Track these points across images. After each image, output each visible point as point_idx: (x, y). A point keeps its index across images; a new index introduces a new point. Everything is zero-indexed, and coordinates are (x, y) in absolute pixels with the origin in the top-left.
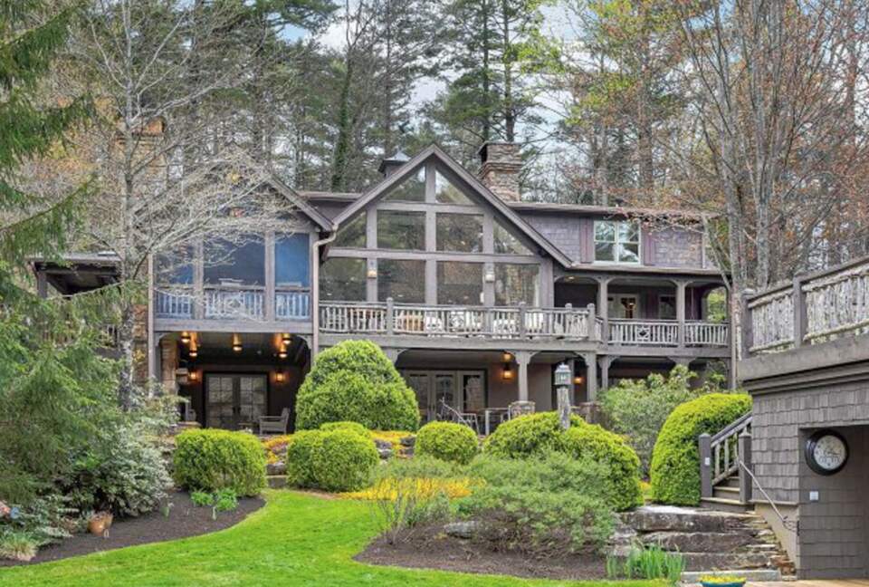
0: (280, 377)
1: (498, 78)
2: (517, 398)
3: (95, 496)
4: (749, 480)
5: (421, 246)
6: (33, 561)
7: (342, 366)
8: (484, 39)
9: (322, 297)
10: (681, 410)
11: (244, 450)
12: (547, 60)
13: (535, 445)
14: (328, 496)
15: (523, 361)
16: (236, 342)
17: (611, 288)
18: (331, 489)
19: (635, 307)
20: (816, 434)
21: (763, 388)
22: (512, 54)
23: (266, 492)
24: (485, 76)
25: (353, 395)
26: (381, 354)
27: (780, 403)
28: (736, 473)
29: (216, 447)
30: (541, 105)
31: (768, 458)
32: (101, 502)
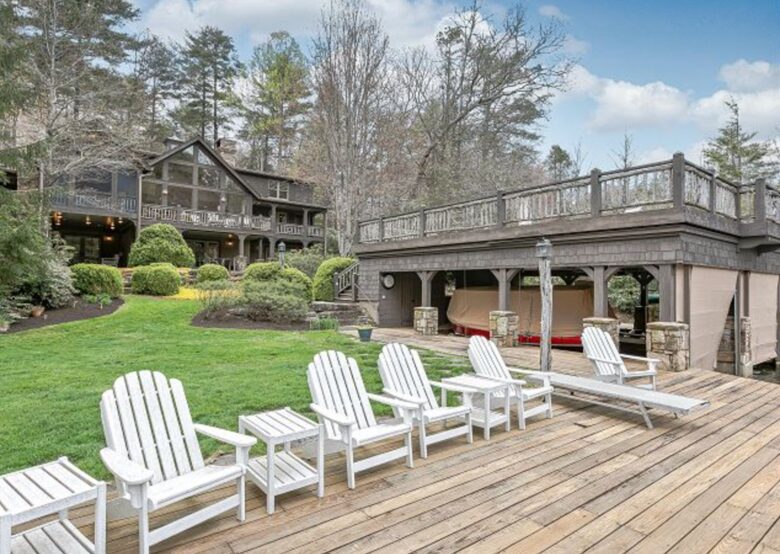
0: (109, 239)
1: (211, 106)
2: (238, 254)
3: (33, 297)
4: (356, 290)
5: (191, 183)
6: (9, 331)
7: (157, 236)
8: (205, 87)
9: (144, 201)
10: (325, 263)
11: (114, 275)
12: (236, 103)
13: (270, 275)
14: (156, 298)
15: (242, 239)
16: (88, 219)
17: (277, 210)
18: (158, 294)
19: (285, 218)
20: (384, 274)
21: (364, 256)
22: (217, 96)
23: (123, 296)
24: (204, 103)
25: (162, 250)
26: (176, 231)
27: (372, 262)
28: (349, 288)
29: (97, 273)
30: (233, 122)
31: (366, 283)
32: (37, 300)
